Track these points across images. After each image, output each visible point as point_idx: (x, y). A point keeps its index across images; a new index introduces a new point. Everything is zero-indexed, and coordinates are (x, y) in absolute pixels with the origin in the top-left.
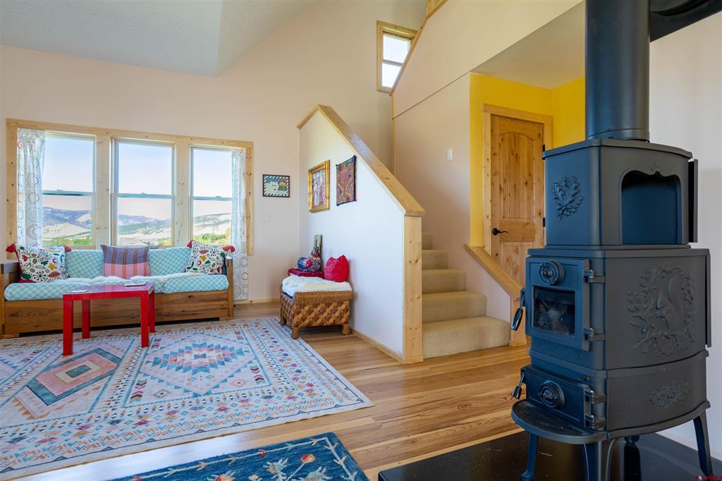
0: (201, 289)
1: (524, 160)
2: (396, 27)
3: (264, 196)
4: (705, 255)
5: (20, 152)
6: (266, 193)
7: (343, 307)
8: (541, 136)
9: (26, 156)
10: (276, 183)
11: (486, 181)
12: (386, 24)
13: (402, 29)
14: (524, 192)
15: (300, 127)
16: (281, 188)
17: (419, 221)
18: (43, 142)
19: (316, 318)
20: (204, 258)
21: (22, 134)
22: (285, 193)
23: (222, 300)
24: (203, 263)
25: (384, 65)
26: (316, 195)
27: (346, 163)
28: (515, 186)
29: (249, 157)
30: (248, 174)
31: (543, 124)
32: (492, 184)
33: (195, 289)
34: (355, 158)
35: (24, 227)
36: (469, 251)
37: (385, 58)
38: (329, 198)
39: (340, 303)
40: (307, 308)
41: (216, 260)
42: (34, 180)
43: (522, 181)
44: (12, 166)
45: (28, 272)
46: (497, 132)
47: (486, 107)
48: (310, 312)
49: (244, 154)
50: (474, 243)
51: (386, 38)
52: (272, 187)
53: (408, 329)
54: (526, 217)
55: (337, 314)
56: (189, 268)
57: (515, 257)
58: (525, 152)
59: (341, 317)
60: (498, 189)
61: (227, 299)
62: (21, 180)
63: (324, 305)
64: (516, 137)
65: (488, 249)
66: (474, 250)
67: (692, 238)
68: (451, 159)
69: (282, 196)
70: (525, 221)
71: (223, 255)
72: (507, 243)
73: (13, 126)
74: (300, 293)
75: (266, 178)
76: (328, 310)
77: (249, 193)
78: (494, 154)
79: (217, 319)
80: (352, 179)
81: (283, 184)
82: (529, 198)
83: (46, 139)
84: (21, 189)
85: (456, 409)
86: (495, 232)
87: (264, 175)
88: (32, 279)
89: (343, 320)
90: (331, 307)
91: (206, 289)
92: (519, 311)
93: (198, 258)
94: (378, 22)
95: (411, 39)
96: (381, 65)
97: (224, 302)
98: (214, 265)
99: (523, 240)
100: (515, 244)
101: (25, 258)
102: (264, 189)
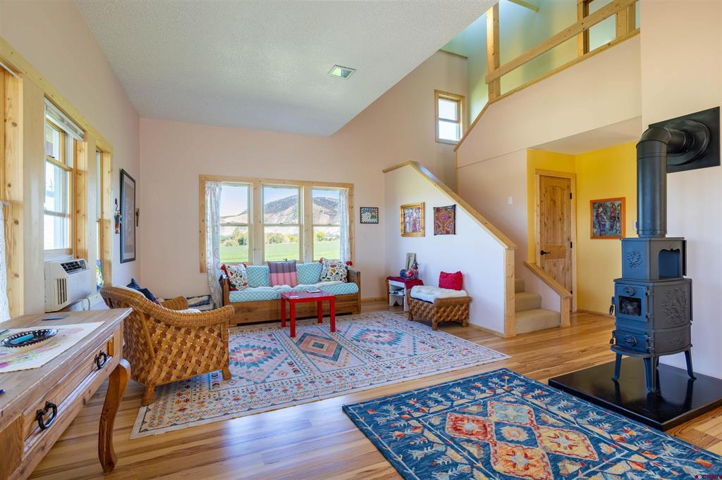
0: (342, 293)
1: (559, 203)
2: (448, 94)
3: (361, 223)
4: (690, 282)
5: (208, 198)
6: (363, 221)
7: (464, 307)
8: (569, 187)
9: (211, 200)
10: (369, 214)
11: (537, 220)
12: (442, 92)
13: (452, 94)
14: (559, 225)
15: (385, 171)
16: (372, 217)
17: (513, 252)
18: (221, 189)
19: (448, 316)
20: (334, 271)
21: (208, 184)
22: (375, 220)
23: (353, 300)
24: (334, 274)
25: (440, 122)
26: (408, 225)
27: (446, 208)
28: (554, 222)
29: (351, 196)
30: (351, 207)
31: (570, 179)
32: (541, 221)
33: (338, 293)
34: (455, 206)
35: (211, 250)
36: (527, 266)
37: (440, 117)
38: (424, 228)
39: (462, 305)
40: (442, 309)
41: (343, 272)
42: (215, 216)
43: (558, 218)
44: (202, 208)
45: (234, 283)
46: (543, 187)
47: (537, 170)
48: (444, 311)
49: (347, 193)
50: (530, 261)
51: (440, 101)
52: (367, 216)
53: (507, 317)
54: (560, 242)
55: (460, 313)
56: (323, 278)
57: (554, 269)
58: (560, 199)
59: (462, 315)
60: (544, 225)
61: (357, 300)
62: (209, 217)
63: (452, 307)
64: (554, 189)
65: (539, 264)
66: (531, 265)
67: (684, 273)
68: (512, 203)
69: (373, 223)
70: (560, 245)
71: (346, 268)
72: (549, 260)
73: (203, 181)
74: (439, 299)
75: (363, 210)
76: (455, 310)
77: (351, 221)
78: (541, 202)
79: (351, 313)
80: (452, 219)
81: (373, 213)
82: (562, 229)
83: (223, 187)
84: (209, 224)
85: (556, 358)
86: (542, 253)
87: (361, 208)
88: (237, 288)
89: (464, 317)
90: (457, 308)
91: (345, 293)
92: (612, 307)
93: (330, 271)
94: (436, 91)
95: (457, 101)
96: (438, 122)
97: (355, 302)
98: (342, 276)
99: (559, 257)
100: (554, 260)
101: (232, 274)
102: (361, 218)
